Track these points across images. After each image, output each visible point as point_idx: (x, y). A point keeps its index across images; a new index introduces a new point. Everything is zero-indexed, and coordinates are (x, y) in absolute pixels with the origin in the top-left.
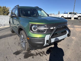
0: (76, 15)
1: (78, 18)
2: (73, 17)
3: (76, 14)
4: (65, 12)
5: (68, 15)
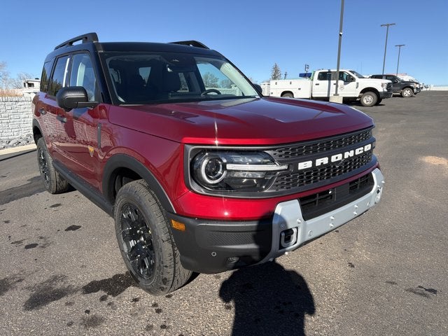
0: (352, 84)
1: (365, 101)
2: (336, 94)
3: (353, 80)
4: (307, 67)
5: (315, 87)
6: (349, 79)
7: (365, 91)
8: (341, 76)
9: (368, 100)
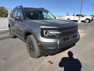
0: (84, 18)
2: (80, 20)
3: (84, 16)
5: (75, 18)
6: (83, 16)
7: (87, 19)
8: (81, 15)
9: (87, 21)
